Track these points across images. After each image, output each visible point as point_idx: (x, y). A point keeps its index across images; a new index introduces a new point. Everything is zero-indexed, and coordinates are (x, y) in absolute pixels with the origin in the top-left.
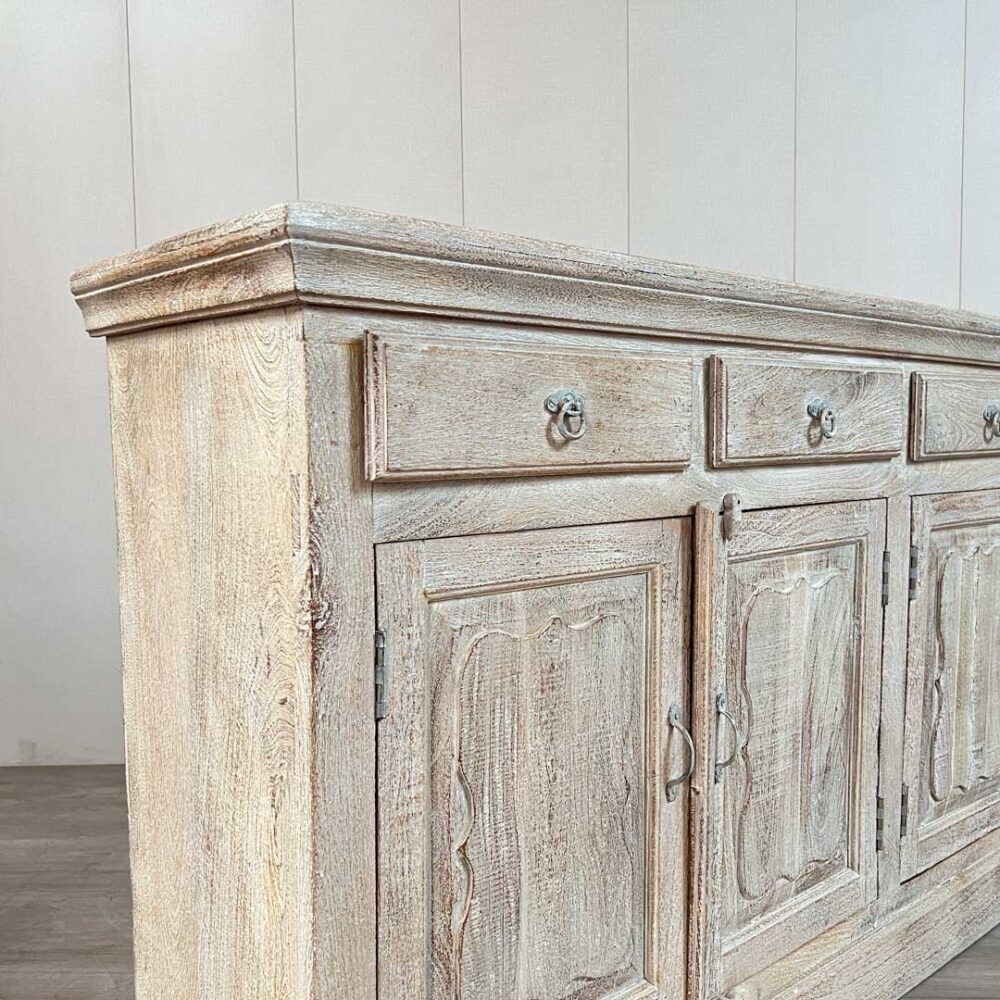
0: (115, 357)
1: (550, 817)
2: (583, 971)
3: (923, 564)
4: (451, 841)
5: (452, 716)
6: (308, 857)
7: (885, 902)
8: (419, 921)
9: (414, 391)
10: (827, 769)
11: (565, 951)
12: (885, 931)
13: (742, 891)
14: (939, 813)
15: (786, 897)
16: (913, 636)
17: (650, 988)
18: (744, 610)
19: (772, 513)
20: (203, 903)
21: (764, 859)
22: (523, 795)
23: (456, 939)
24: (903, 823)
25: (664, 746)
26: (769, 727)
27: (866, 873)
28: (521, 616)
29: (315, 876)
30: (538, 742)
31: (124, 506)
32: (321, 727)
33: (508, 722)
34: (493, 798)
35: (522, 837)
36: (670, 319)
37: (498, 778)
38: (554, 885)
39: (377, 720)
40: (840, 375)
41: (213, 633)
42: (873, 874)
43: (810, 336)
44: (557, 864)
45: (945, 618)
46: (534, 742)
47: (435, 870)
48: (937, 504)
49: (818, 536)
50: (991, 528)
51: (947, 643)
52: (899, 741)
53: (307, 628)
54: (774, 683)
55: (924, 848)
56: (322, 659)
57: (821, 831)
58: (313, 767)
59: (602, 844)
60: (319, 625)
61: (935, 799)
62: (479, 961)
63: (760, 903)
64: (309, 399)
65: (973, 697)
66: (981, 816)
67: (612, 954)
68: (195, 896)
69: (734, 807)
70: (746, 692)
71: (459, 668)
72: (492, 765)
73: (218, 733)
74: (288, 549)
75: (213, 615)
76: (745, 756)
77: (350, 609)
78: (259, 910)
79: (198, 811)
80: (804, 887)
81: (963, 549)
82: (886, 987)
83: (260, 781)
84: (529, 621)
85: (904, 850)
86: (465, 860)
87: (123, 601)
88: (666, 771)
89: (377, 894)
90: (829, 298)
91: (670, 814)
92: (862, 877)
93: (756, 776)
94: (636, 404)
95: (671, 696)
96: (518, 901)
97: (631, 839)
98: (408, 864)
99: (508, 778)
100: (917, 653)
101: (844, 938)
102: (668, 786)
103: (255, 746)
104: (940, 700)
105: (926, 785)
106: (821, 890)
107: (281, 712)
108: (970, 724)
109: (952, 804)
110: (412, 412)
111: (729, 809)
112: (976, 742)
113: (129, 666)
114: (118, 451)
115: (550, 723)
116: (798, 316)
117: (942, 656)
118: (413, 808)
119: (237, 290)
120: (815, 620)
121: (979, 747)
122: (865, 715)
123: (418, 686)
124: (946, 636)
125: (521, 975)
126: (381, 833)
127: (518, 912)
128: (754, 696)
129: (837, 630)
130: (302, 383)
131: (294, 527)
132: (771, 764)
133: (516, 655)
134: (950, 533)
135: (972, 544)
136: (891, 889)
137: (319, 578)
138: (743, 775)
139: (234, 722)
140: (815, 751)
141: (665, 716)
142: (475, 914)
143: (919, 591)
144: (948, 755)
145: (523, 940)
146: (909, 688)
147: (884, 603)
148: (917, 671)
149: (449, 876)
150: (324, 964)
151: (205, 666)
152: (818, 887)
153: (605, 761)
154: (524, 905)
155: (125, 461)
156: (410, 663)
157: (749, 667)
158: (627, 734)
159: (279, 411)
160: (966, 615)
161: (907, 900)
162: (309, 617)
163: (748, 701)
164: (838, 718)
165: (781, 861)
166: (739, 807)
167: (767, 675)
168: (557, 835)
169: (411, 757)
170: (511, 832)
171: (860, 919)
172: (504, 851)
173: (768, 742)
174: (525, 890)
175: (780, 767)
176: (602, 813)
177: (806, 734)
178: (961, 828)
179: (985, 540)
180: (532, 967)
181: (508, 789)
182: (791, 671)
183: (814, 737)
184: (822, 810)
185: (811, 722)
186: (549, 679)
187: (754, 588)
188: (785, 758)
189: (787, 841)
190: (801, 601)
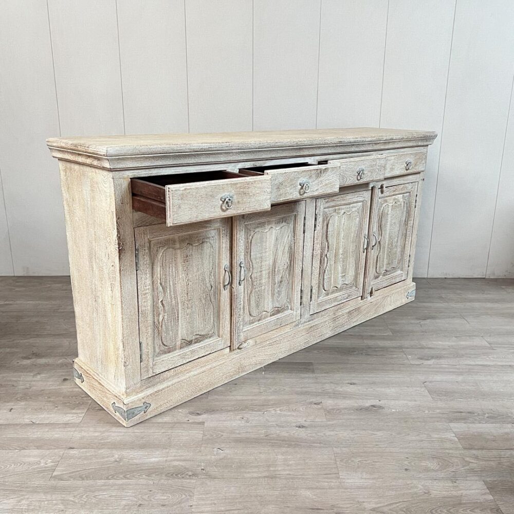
0: (61, 165)
1: (187, 294)
2: (198, 333)
3: (320, 219)
4: (159, 299)
5: (158, 269)
6: (120, 302)
7: (303, 320)
8: (150, 318)
10: (281, 282)
11: (192, 327)
12: (302, 328)
13: (250, 315)
14: (327, 294)
15: (267, 317)
16: (316, 242)
17: (219, 339)
18: (251, 237)
20: (95, 315)
21: (257, 306)
22: (179, 288)
23: (160, 323)
24: (311, 297)
25: (223, 275)
26: (259, 270)
27: (296, 311)
29: (122, 307)
31: (66, 208)
32: (122, 273)
33: (174, 270)
34: (170, 291)
35: (179, 299)
37: (171, 284)
38: (189, 311)
39: (137, 270)
41: (94, 247)
42: (299, 312)
43: (274, 156)
44: (189, 306)
45: (329, 236)
46: (182, 275)
47: (154, 306)
48: (326, 200)
50: (351, 205)
51: (330, 243)
52: (310, 273)
53: (118, 249)
54: (261, 258)
55: (319, 305)
56: (122, 256)
57: (279, 299)
58: (120, 282)
59: (204, 301)
60: (120, 248)
61: (325, 290)
62: (167, 329)
63: (257, 318)
64: (115, 194)
65: (341, 260)
66: (344, 296)
67: (207, 329)
68: (93, 313)
69: (247, 292)
70: (251, 260)
71: (159, 257)
72: (169, 281)
73: (97, 272)
74: (112, 229)
75: (94, 242)
76: (251, 278)
77: (128, 244)
78: (109, 315)
79: (92, 292)
80: (273, 315)
81: (338, 213)
82: (302, 343)
83: (108, 284)
84: (180, 244)
85: (311, 306)
86: (162, 304)
87: (67, 234)
88: (224, 282)
89: (138, 311)
90: (279, 144)
91: (225, 294)
93: (255, 283)
95: (226, 262)
96: (178, 314)
97: (213, 300)
98: (147, 305)
99: (174, 284)
100: (318, 247)
101: (287, 329)
102: (224, 286)
103: (106, 276)
104: (327, 261)
105: (321, 286)
106: (279, 316)
107: (112, 268)
108: (340, 268)
109: (333, 292)
111: (246, 292)
112: (342, 273)
113: (70, 252)
114: (64, 192)
115: (187, 270)
116: (268, 151)
117: (328, 247)
118: (147, 291)
119: (95, 163)
120: (277, 239)
121: (343, 275)
122: (296, 266)
123: (148, 262)
124: (330, 241)
125: (179, 333)
126: (139, 297)
127: (178, 317)
128: (254, 261)
129: (285, 242)
130: (113, 190)
131: (113, 224)
132: (260, 280)
133: (176, 254)
134: (333, 208)
135: (343, 211)
136: (306, 316)
137: (120, 237)
138: (250, 283)
139: (101, 270)
140: (276, 277)
141: (223, 268)
142: (166, 317)
143: (318, 228)
144: (330, 278)
145: (180, 324)
146: (314, 257)
147: (304, 233)
148: (318, 252)
149: (158, 308)
150: (125, 326)
151: (92, 255)
152: (279, 315)
153: (203, 280)
154: (180, 315)
155: (65, 195)
156: (145, 256)
157: (252, 254)
158: (211, 272)
159: (108, 194)
160: (339, 234)
161: (312, 320)
162: (117, 246)
163: (252, 263)
164: (286, 267)
165: (264, 307)
166: (249, 292)
167: (259, 255)
168: (189, 298)
169: (146, 280)
170: (176, 298)
171: (294, 324)
172: (174, 302)
173: (259, 274)
174: (180, 312)
175: (263, 281)
176: (203, 293)
177: (273, 272)
178: (335, 299)
179: (349, 210)
180: (183, 331)
181: (174, 287)
182: (267, 254)
183: (276, 272)
184: (279, 293)
185: (275, 268)
186: (186, 259)
187: (254, 231)
188: (265, 279)
189: (266, 302)
190: (271, 234)
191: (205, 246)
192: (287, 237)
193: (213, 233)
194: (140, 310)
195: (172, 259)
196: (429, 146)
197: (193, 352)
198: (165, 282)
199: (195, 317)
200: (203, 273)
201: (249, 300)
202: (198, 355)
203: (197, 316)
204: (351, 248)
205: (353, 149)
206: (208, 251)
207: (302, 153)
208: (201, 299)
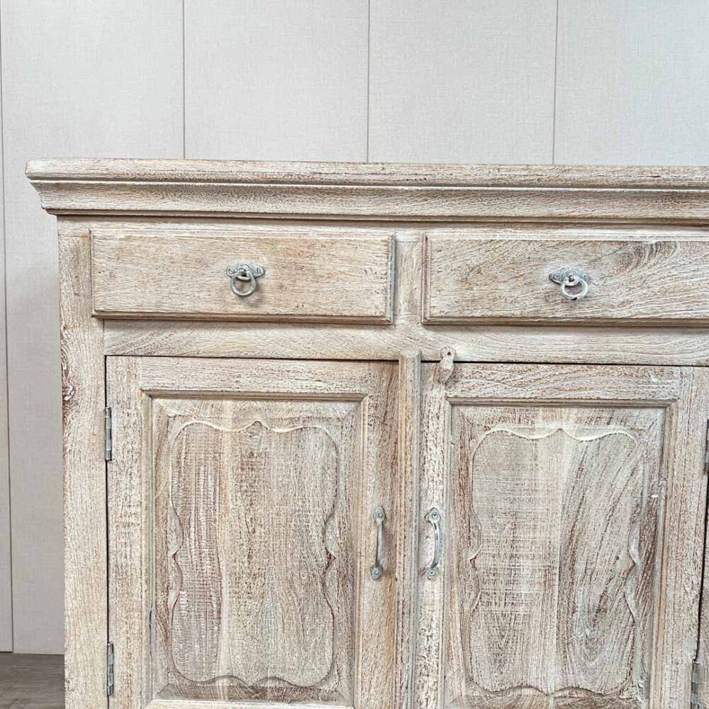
1: (250, 557)
4: (168, 549)
5: (168, 472)
9: (112, 264)
10: (600, 611)
11: (262, 653)
13: (471, 680)
18: (474, 446)
19: (511, 367)
22: (224, 535)
23: (170, 611)
26: (508, 551)
28: (228, 416)
30: (239, 502)
33: (211, 483)
34: (198, 532)
35: (223, 563)
36: (365, 207)
37: (203, 519)
38: (252, 605)
39: (105, 461)
40: (605, 246)
44: (255, 590)
46: (233, 501)
47: (157, 564)
49: (584, 394)
53: (59, 399)
54: (515, 514)
56: (69, 418)
57: (591, 665)
59: (301, 592)
60: (67, 398)
62: (186, 631)
67: (310, 674)
69: (462, 606)
70: (476, 515)
71: (172, 442)
72: (197, 509)
76: (475, 568)
77: (87, 392)
84: (234, 420)
86: (177, 564)
89: (108, 564)
93: (488, 588)
94: (319, 272)
96: (219, 605)
98: (130, 553)
99: (210, 521)
110: (112, 276)
115: (250, 492)
118: (132, 520)
120: (581, 469)
123: (136, 446)
125: (222, 655)
126: (110, 528)
127: (219, 612)
128: (484, 519)
129: (620, 484)
132: (508, 583)
133: (218, 442)
137: (67, 372)
138: (472, 581)
140: (580, 589)
141: (371, 513)
142: (183, 601)
145: (224, 632)
153: (303, 532)
154: (225, 609)
156: (130, 431)
157: (475, 495)
162: (60, 393)
163: (478, 523)
166: (469, 608)
167: (502, 505)
168: (256, 571)
169: (131, 489)
170: (214, 557)
172: (207, 568)
173: (503, 564)
174: (226, 598)
175: (524, 589)
176: (300, 568)
177: (566, 569)
180: (229, 653)
181: (210, 529)
182: (540, 508)
183: (579, 576)
184: (592, 645)
185: (574, 561)
186: (249, 462)
187: (487, 429)
188: (531, 583)
189: (534, 657)
190: (556, 449)
191: (312, 440)
192: (627, 472)
193: (342, 409)
194: (112, 566)
195: (206, 452)
198: (184, 508)
199: (273, 628)
200: (302, 513)
201: (465, 633)
203: (280, 626)
206: (320, 455)
207: (686, 212)
208: (291, 582)
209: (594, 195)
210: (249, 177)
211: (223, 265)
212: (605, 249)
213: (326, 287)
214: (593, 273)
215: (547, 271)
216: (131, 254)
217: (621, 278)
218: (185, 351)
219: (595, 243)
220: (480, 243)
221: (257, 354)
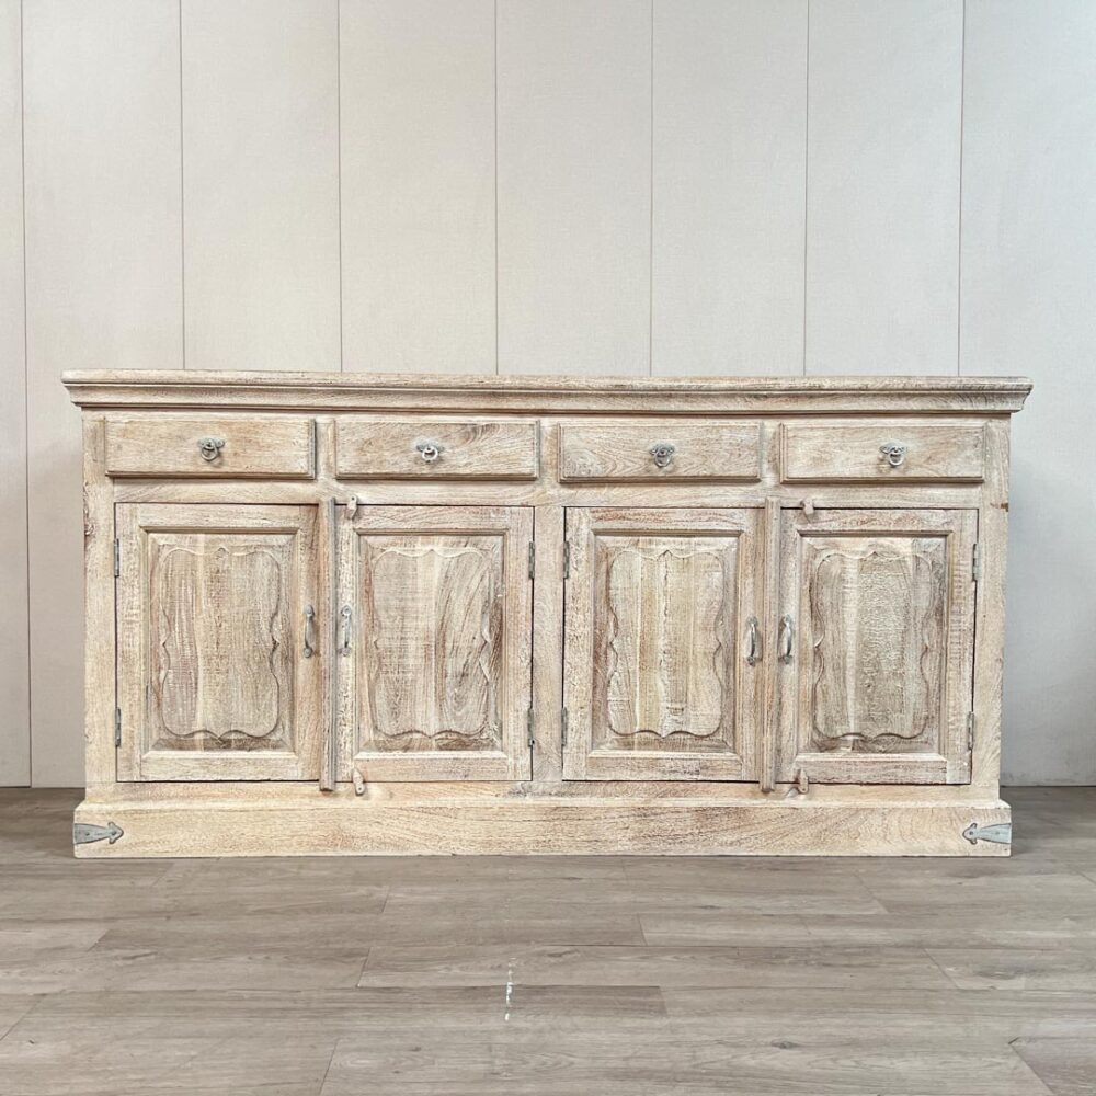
1: (218, 643)
2: (240, 728)
3: (580, 555)
4: (159, 640)
5: (159, 585)
7: (538, 785)
8: (138, 669)
9: (120, 440)
10: (464, 675)
11: (228, 713)
13: (376, 728)
14: (626, 745)
15: (428, 747)
17: (292, 756)
18: (374, 562)
19: (397, 508)
21: (395, 712)
22: (199, 627)
23: (161, 685)
24: (563, 737)
25: (303, 627)
26: (399, 634)
27: (517, 758)
28: (201, 544)
30: (209, 605)
32: (88, 575)
33: (189, 592)
34: (181, 627)
35: (199, 648)
37: (184, 617)
38: (221, 678)
39: (116, 577)
40: (453, 427)
42: (524, 761)
44: (221, 668)
45: (616, 598)
46: (205, 605)
47: (152, 651)
48: (598, 515)
49: (446, 526)
50: (696, 539)
51: (622, 618)
52: (556, 675)
53: (84, 535)
54: (403, 609)
55: (594, 763)
56: (89, 547)
57: (459, 714)
59: (255, 668)
60: (87, 533)
61: (617, 733)
62: (173, 699)
63: (398, 743)
65: (664, 665)
66: (685, 764)
67: (262, 728)
69: (369, 676)
72: (180, 610)
76: (377, 648)
77: (102, 528)
80: (447, 747)
81: (646, 551)
84: (206, 547)
85: (567, 758)
86: (167, 651)
89: (116, 651)
91: (309, 665)
92: (511, 760)
93: (386, 662)
94: (262, 444)
95: (308, 601)
96: (196, 679)
98: (132, 642)
99: (189, 619)
100: (579, 618)
101: (487, 793)
104: (617, 659)
106: (464, 754)
108: (660, 684)
109: (645, 744)
110: (120, 448)
111: (365, 676)
112: (673, 701)
115: (218, 597)
117: (616, 626)
118: (134, 618)
120: (447, 577)
121: (678, 706)
123: (136, 566)
124: (621, 612)
125: (199, 715)
127: (196, 684)
128: (382, 613)
129: (472, 588)
132: (400, 657)
133: (194, 563)
134: (631, 538)
135: (661, 548)
136: (549, 780)
137: (87, 515)
138: (376, 659)
140: (449, 661)
141: (303, 611)
142: (170, 676)
143: (575, 574)
144: (630, 705)
145: (200, 699)
146: (567, 642)
147: (532, 577)
148: (580, 631)
149: (159, 657)
153: (255, 625)
154: (201, 682)
156: (132, 556)
157: (376, 596)
158: (276, 615)
160: (649, 600)
162: (84, 530)
163: (377, 615)
164: (475, 645)
165: (414, 721)
167: (394, 603)
168: (222, 654)
169: (133, 596)
170: (192, 645)
171: (508, 787)
172: (188, 652)
173: (397, 644)
174: (201, 675)
175: (411, 661)
176: (254, 651)
177: (439, 647)
178: (653, 764)
179: (684, 547)
180: (204, 714)
181: (189, 624)
182: (420, 605)
183: (448, 651)
184: (459, 700)
185: (444, 641)
186: (216, 576)
187: (383, 551)
188: (416, 657)
189: (420, 709)
190: (430, 564)
191: (260, 560)
192: (478, 578)
193: (283, 539)
194: (119, 649)
195: (186, 570)
196: (1012, 414)
197: (228, 763)
198: (171, 610)
199: (235, 695)
200: (254, 612)
201: (372, 694)
202: (240, 774)
203: (240, 694)
204: (701, 644)
205: (673, 406)
206: (267, 571)
207: (505, 405)
208: (248, 661)
209: (444, 394)
210: (213, 381)
211: (195, 439)
212: (452, 429)
213: (267, 454)
214: (446, 445)
215: (415, 443)
216: (132, 432)
217: (464, 449)
218: (170, 499)
219: (446, 425)
220: (371, 425)
221: (221, 500)
